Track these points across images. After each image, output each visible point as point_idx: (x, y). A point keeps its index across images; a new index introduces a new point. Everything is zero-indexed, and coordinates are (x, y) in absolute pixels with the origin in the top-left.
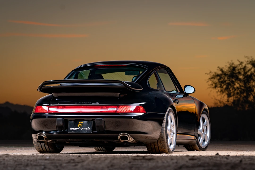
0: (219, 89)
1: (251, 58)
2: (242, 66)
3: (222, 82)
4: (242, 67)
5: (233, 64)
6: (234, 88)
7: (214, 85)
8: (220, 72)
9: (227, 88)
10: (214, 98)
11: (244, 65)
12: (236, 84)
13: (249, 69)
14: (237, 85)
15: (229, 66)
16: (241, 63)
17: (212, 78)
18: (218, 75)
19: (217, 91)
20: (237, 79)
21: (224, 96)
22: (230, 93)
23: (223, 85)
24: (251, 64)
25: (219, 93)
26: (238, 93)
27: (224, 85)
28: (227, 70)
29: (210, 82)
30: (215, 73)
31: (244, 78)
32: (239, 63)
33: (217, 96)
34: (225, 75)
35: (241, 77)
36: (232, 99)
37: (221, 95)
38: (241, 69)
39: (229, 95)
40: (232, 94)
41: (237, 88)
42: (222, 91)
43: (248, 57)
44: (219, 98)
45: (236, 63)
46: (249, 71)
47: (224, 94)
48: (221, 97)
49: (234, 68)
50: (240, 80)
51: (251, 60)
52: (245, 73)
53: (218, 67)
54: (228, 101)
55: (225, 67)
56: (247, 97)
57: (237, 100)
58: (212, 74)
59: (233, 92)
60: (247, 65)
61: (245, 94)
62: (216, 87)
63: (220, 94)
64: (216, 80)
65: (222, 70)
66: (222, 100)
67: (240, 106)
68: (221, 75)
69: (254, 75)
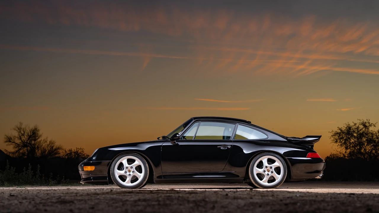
0: (339, 143)
1: (362, 121)
2: (356, 126)
3: (341, 138)
4: (356, 127)
5: (349, 125)
6: (350, 142)
7: (335, 140)
8: (339, 131)
9: (345, 143)
10: (336, 150)
11: (357, 125)
13: (361, 129)
14: (352, 141)
15: (346, 126)
16: (355, 124)
17: (334, 135)
18: (338, 133)
19: (338, 145)
20: (352, 135)
21: (343, 149)
22: (348, 147)
23: (342, 140)
24: (363, 125)
25: (339, 147)
26: (353, 146)
27: (343, 141)
28: (344, 129)
29: (332, 139)
30: (336, 132)
31: (357, 135)
32: (353, 124)
33: (338, 148)
34: (343, 133)
35: (355, 135)
36: (349, 151)
37: (341, 148)
38: (355, 129)
39: (346, 148)
40: (349, 147)
41: (353, 142)
42: (341, 145)
43: (360, 120)
44: (339, 150)
45: (352, 124)
46: (361, 130)
47: (343, 147)
49: (350, 128)
50: (355, 137)
52: (358, 132)
53: (338, 127)
54: (346, 152)
55: (343, 127)
56: (360, 149)
57: (352, 152)
58: (334, 133)
59: (349, 145)
60: (359, 126)
61: (358, 147)
62: (336, 142)
63: (340, 147)
64: (337, 137)
65: (340, 129)
66: (341, 152)
67: (355, 156)
68: (340, 133)
69: (365, 133)
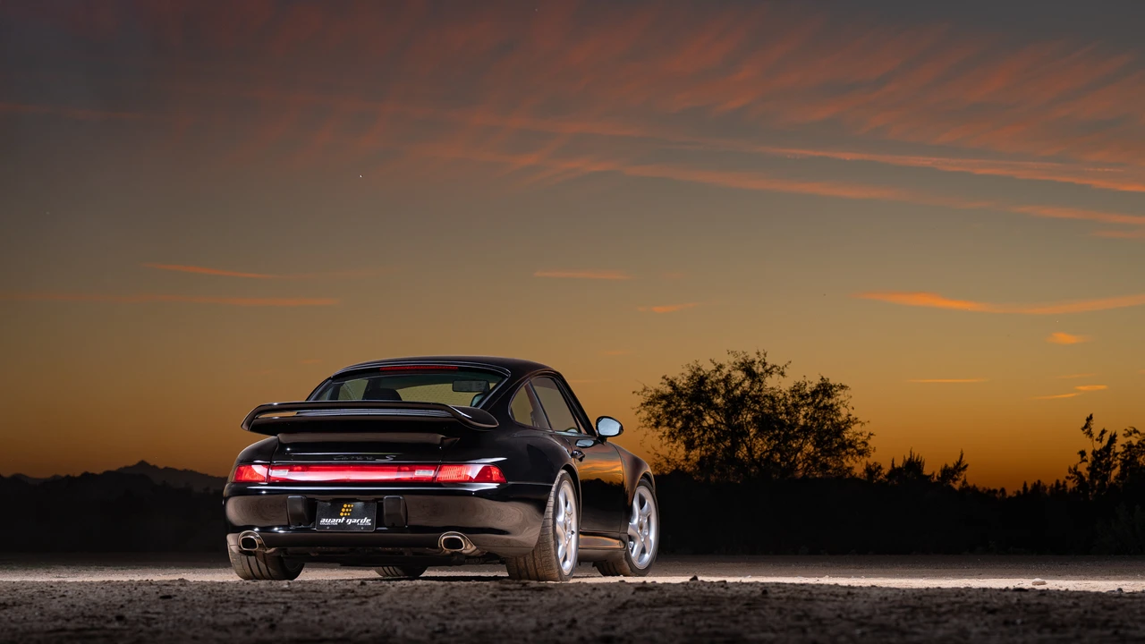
0: (667, 429)
1: (743, 356)
2: (721, 375)
3: (673, 414)
4: (721, 378)
5: (699, 369)
6: (701, 426)
7: (653, 420)
8: (668, 390)
9: (685, 428)
10: (653, 452)
11: (725, 371)
12: (708, 418)
13: (737, 382)
14: (709, 421)
15: (689, 374)
16: (720, 367)
17: (649, 403)
18: (663, 397)
19: (661, 434)
20: (711, 405)
21: (677, 447)
22: (693, 441)
23: (675, 420)
24: (744, 370)
25: (665, 440)
26: (710, 440)
27: (677, 422)
28: (684, 384)
29: (645, 414)
30: (657, 391)
31: (725, 404)
32: (714, 368)
33: (661, 446)
34: (680, 395)
35: (719, 401)
36: (695, 454)
37: (671, 444)
38: (718, 381)
39: (690, 445)
40: (697, 442)
41: (710, 426)
42: (672, 434)
43: (735, 354)
44: (665, 451)
45: (708, 368)
46: (737, 386)
47: (678, 442)
48: (670, 449)
49: (702, 380)
50: (716, 408)
51: (742, 361)
52: (729, 392)
53: (664, 377)
54: (687, 459)
55: (680, 378)
56: (735, 446)
57: (709, 457)
58: (650, 394)
59: (699, 437)
60: (733, 373)
61: (728, 443)
62: (657, 425)
63: (668, 443)
64: (658, 409)
65: (672, 384)
66: (672, 457)
67: (716, 471)
68: (671, 395)
69: (749, 397)
